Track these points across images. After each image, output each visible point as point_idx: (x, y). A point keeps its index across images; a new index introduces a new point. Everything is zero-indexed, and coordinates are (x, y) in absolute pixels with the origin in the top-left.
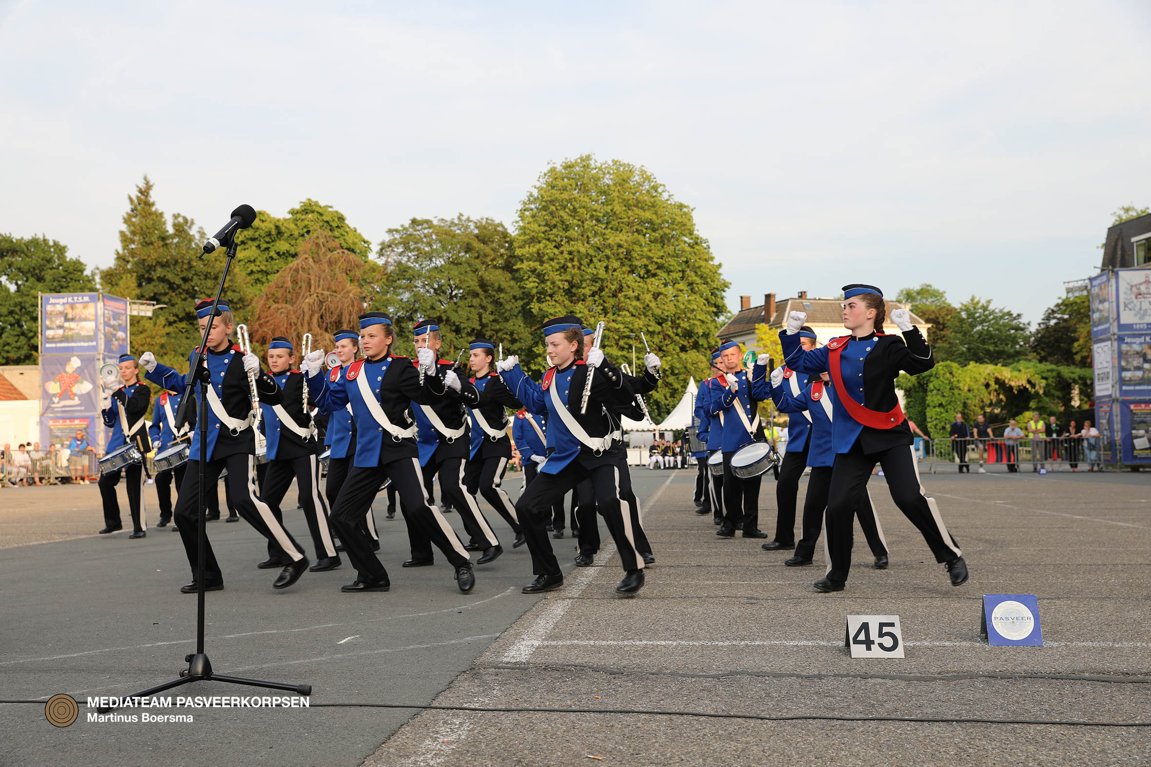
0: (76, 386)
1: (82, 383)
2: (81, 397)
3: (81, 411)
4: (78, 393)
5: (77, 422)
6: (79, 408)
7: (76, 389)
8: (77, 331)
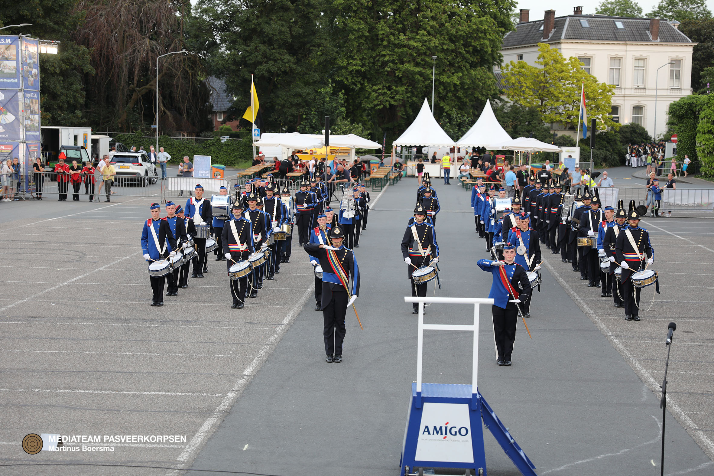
1: (6, 114)
2: (6, 126)
3: (6, 138)
5: (2, 147)
6: (4, 136)
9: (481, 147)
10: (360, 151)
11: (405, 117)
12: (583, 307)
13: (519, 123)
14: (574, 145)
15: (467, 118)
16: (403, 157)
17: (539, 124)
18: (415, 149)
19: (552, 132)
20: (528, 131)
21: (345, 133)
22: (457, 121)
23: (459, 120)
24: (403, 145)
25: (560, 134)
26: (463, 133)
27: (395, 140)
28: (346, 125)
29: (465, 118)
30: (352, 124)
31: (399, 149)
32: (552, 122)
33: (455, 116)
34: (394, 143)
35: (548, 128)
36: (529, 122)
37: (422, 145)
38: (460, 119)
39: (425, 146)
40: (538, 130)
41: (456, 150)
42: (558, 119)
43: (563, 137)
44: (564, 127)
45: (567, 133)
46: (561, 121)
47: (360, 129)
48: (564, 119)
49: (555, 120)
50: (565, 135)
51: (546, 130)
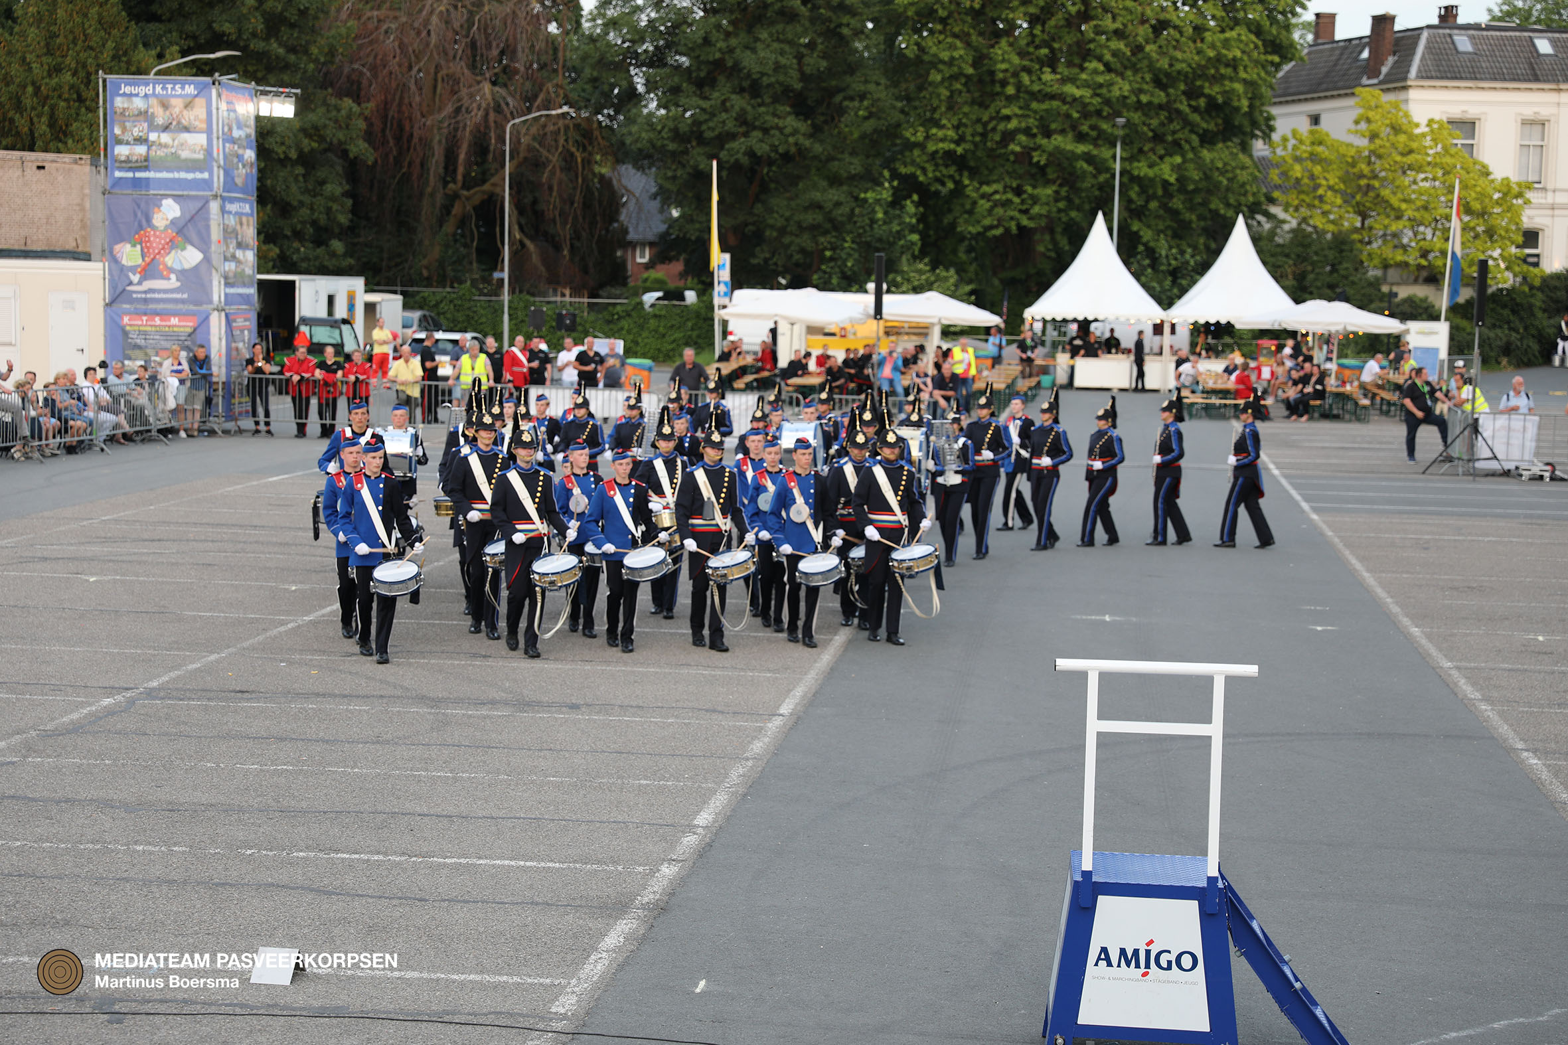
0: (173, 252)
1: (183, 249)
2: (183, 274)
3: (183, 301)
4: (177, 267)
5: (174, 321)
6: (179, 296)
7: (170, 260)
8: (173, 150)
9: (1223, 321)
10: (952, 329)
11: (1053, 254)
12: (1456, 684)
13: (1309, 268)
14: (1435, 317)
15: (1192, 256)
16: (1048, 344)
17: (1356, 269)
18: (1074, 327)
19: (1385, 289)
20: (1332, 287)
21: (917, 290)
22: (1170, 265)
23: (1173, 262)
24: (1048, 318)
25: (1403, 292)
26: (1183, 291)
27: (1030, 304)
28: (921, 272)
29: (1188, 256)
30: (933, 269)
31: (1038, 326)
32: (1386, 266)
33: (1164, 253)
34: (1028, 313)
35: (1377, 279)
36: (1333, 266)
37: (1090, 318)
38: (1176, 259)
39: (1096, 320)
40: (1353, 283)
41: (1167, 329)
42: (1399, 258)
43: (1410, 300)
44: (1412, 278)
45: (1420, 291)
46: (1406, 264)
47: (952, 281)
48: (1412, 258)
49: (1392, 262)
50: (1415, 295)
51: (1370, 284)
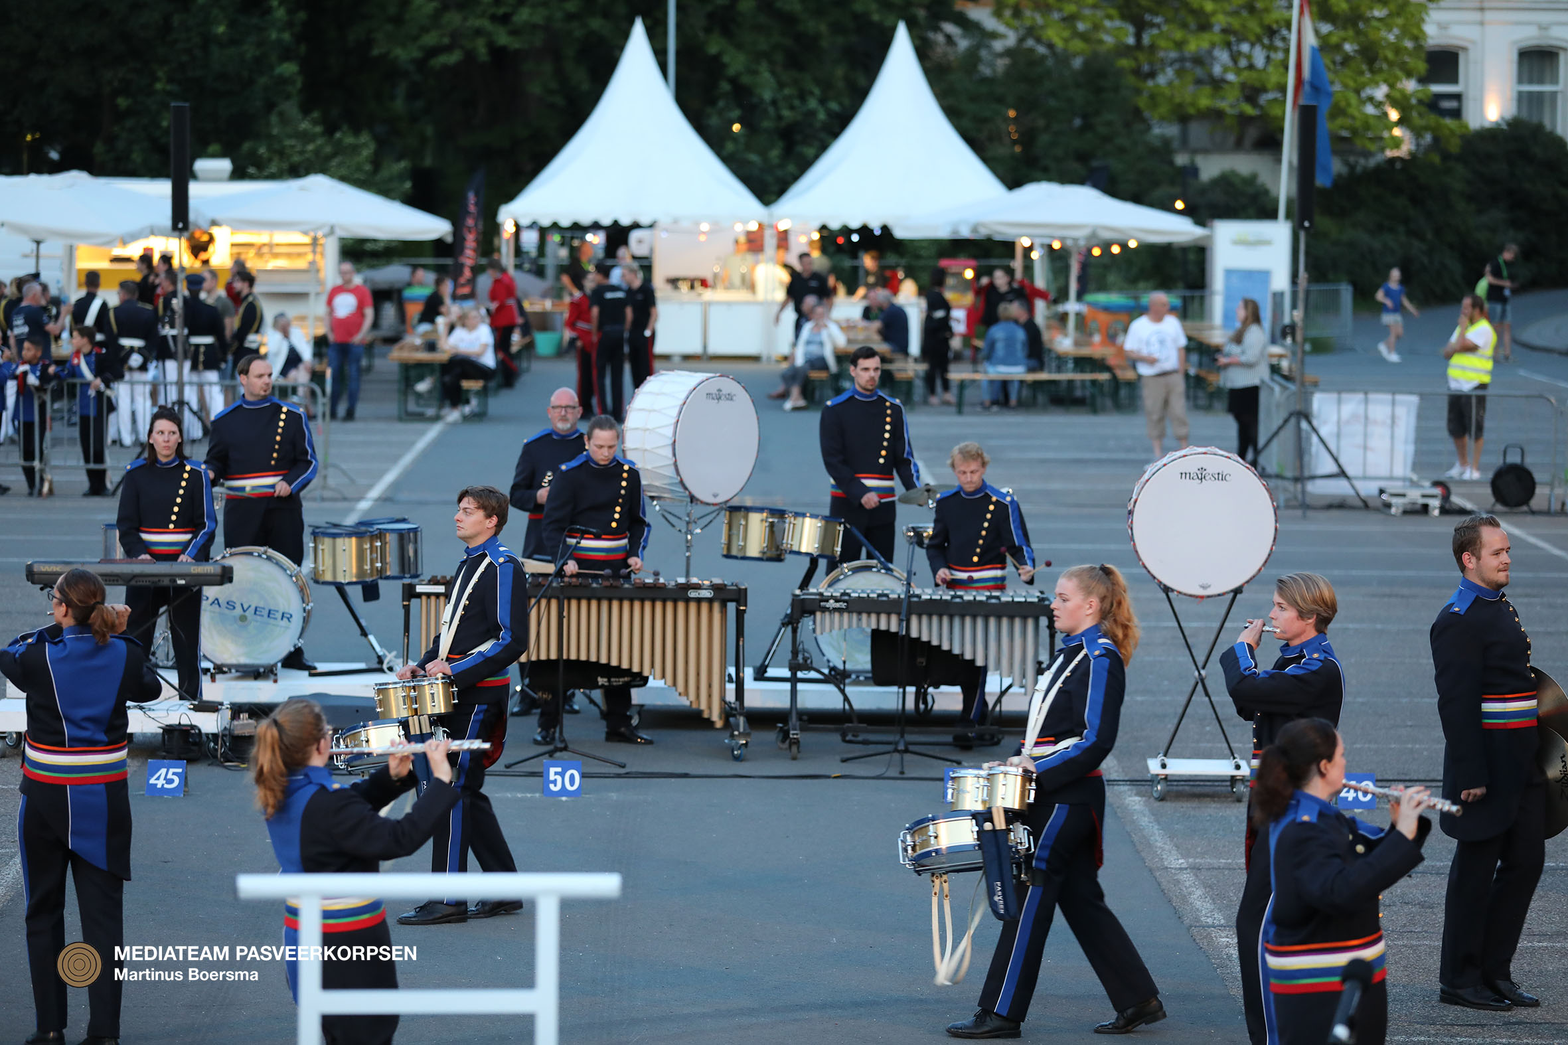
9: (876, 227)
10: (368, 246)
11: (559, 100)
13: (1041, 123)
14: (1267, 212)
15: (823, 101)
17: (1127, 125)
18: (596, 239)
19: (1181, 160)
20: (1083, 157)
21: (295, 172)
22: (780, 118)
23: (786, 113)
24: (546, 222)
25: (1211, 168)
26: (805, 165)
27: (510, 197)
28: (306, 137)
29: (813, 104)
30: (330, 130)
31: (530, 239)
32: (1183, 117)
33: (767, 95)
34: (509, 216)
35: (1166, 142)
36: (1085, 117)
37: (625, 221)
38: (792, 108)
39: (636, 226)
40: (1122, 150)
41: (770, 241)
42: (1204, 102)
43: (1225, 181)
44: (1231, 140)
45: (1243, 164)
46: (1218, 114)
47: (366, 153)
48: (1229, 103)
49: (1192, 111)
50: (1234, 173)
51: (1153, 151)
